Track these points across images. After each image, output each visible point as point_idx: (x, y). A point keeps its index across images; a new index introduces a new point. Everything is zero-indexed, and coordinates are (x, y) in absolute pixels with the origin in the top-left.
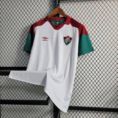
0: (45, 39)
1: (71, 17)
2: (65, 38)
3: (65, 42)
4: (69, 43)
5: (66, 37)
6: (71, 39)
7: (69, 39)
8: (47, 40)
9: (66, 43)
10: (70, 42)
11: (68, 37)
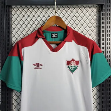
0: (38, 66)
1: (73, 29)
2: (69, 63)
3: (69, 68)
4: (75, 69)
5: (71, 62)
6: (77, 63)
7: (74, 63)
8: (41, 68)
9: (71, 70)
10: (77, 67)
11: (73, 60)
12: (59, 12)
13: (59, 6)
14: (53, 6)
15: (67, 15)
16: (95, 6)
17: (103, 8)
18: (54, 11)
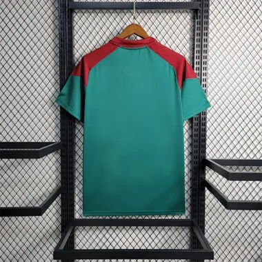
12: (139, 19)
13: (139, 11)
14: (132, 11)
15: (149, 23)
16: (188, 11)
17: (199, 14)
18: (132, 17)
